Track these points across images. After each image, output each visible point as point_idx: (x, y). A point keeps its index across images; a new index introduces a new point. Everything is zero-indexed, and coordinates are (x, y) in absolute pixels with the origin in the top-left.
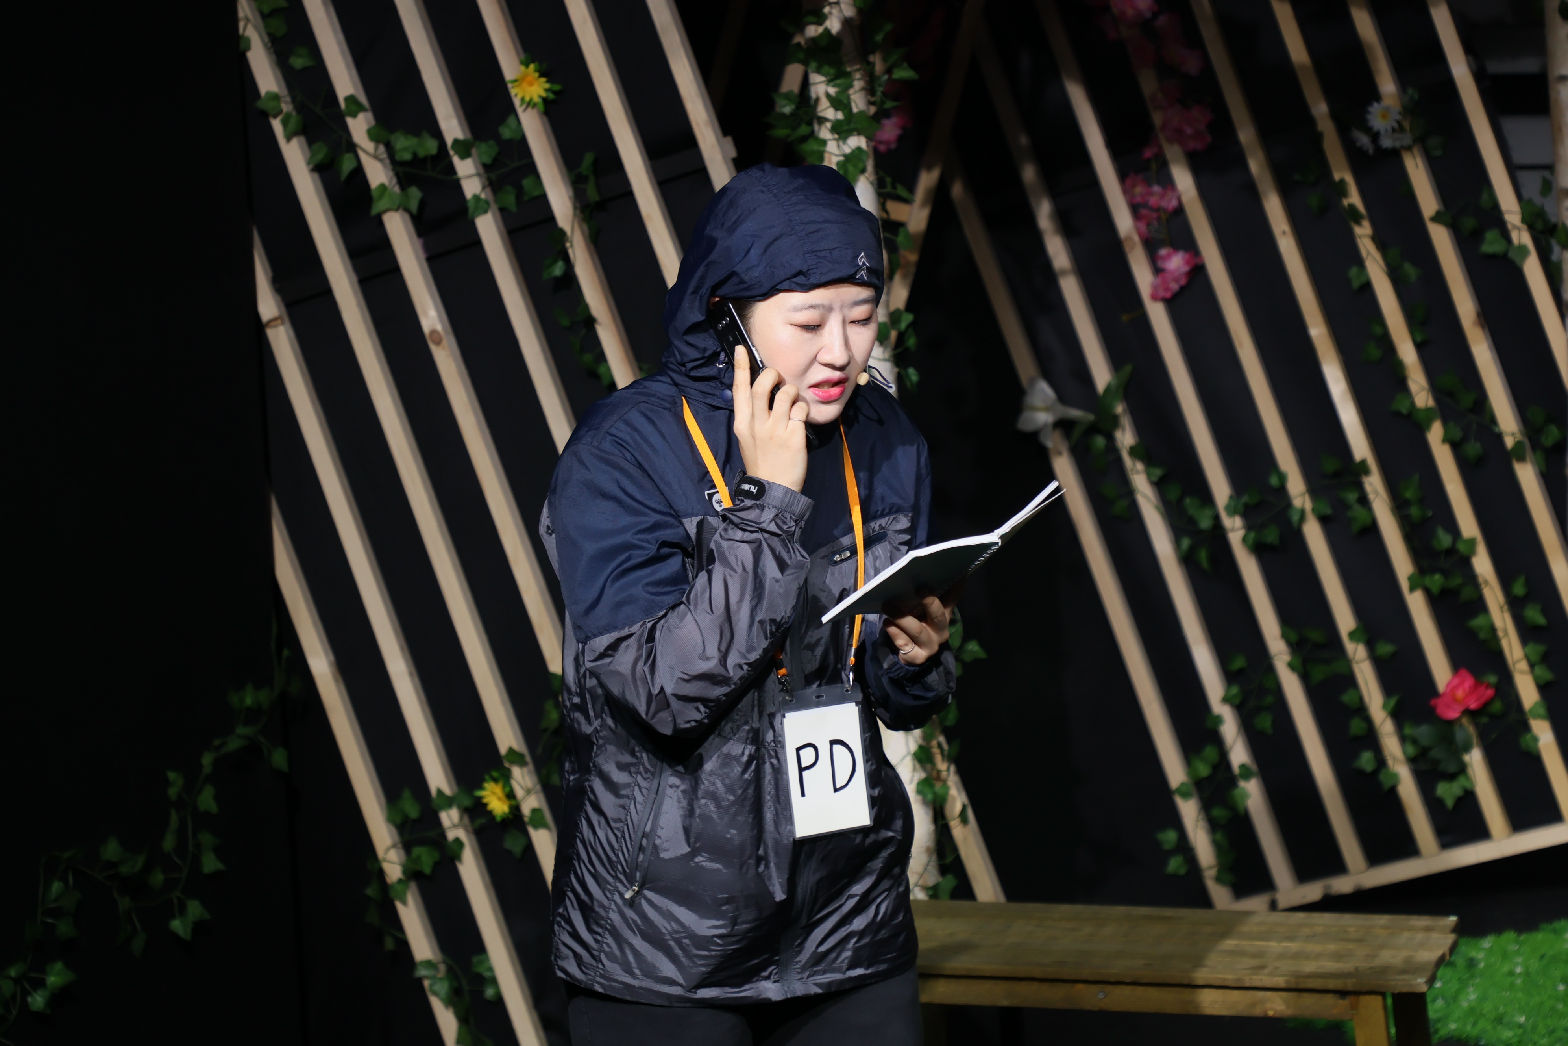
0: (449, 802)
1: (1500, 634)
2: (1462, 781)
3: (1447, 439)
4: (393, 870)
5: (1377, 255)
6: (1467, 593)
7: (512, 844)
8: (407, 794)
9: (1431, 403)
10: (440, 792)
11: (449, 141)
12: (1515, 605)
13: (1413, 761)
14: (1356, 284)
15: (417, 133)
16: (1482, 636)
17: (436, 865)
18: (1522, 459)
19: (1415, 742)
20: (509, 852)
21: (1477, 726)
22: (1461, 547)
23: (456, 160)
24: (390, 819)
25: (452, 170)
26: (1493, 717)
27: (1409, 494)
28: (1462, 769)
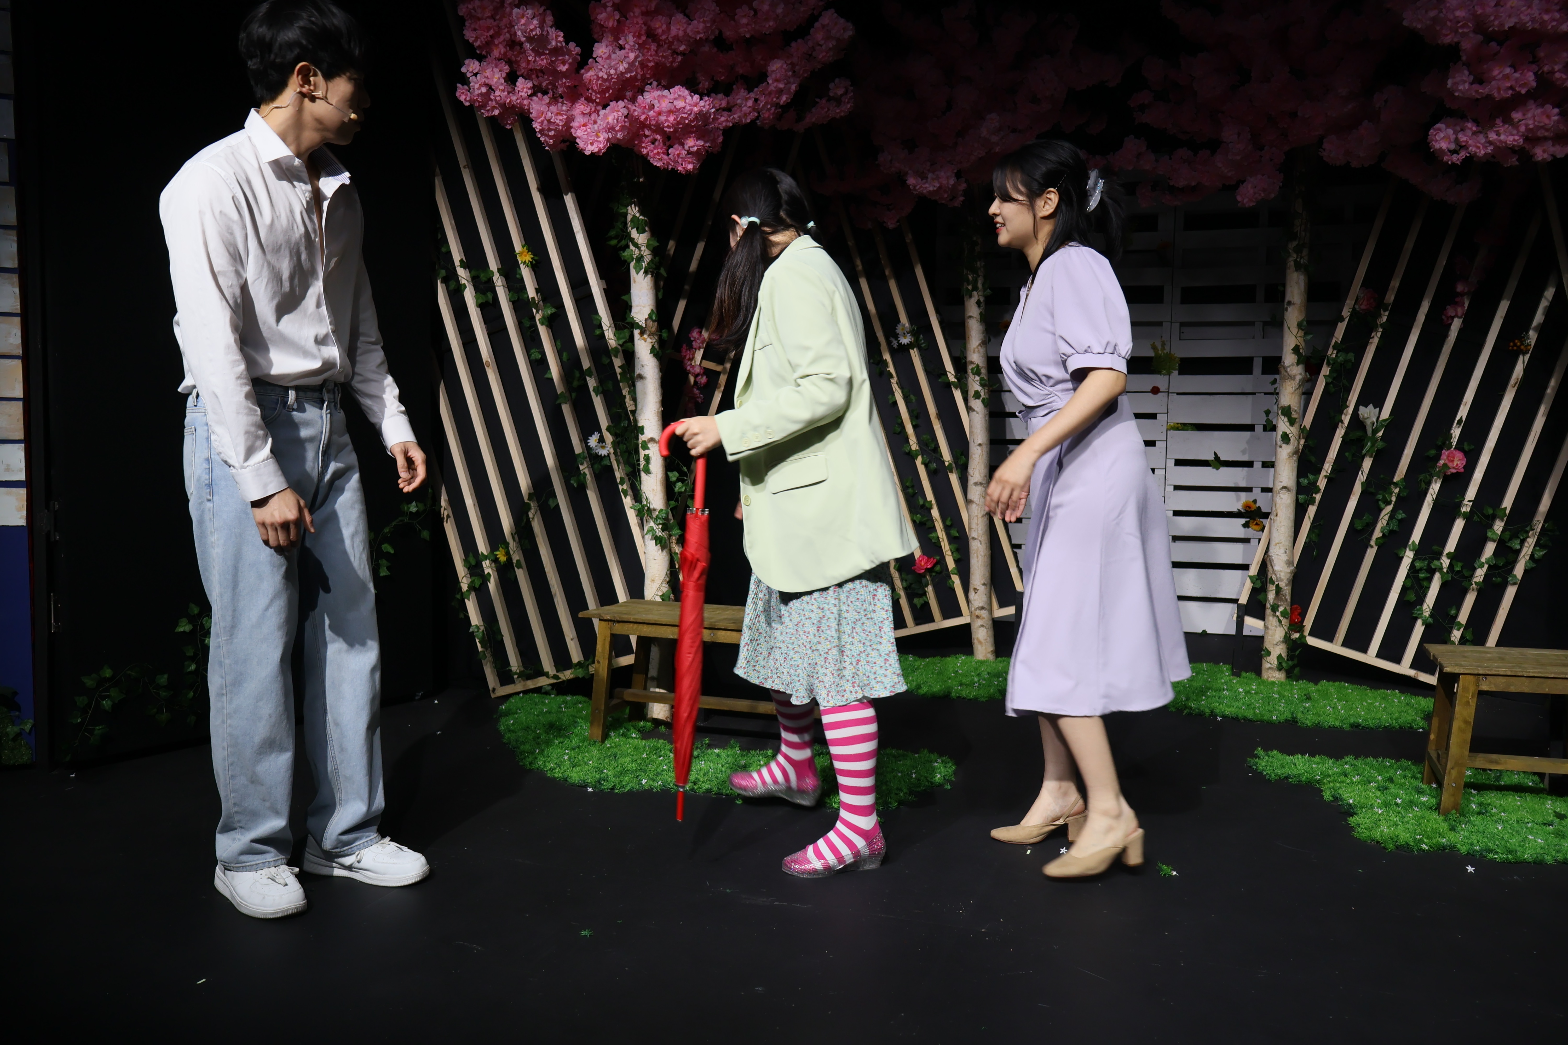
0: (486, 558)
1: (941, 540)
2: (924, 598)
3: (922, 463)
4: (465, 587)
5: (900, 391)
6: (929, 524)
7: (509, 575)
8: (471, 555)
9: (918, 448)
10: (483, 553)
12: (947, 528)
13: (905, 589)
14: (891, 402)
16: (933, 541)
17: (481, 584)
18: (951, 472)
19: (906, 581)
20: (508, 579)
21: (931, 576)
22: (927, 505)
24: (465, 566)
26: (937, 573)
27: (907, 484)
28: (925, 594)
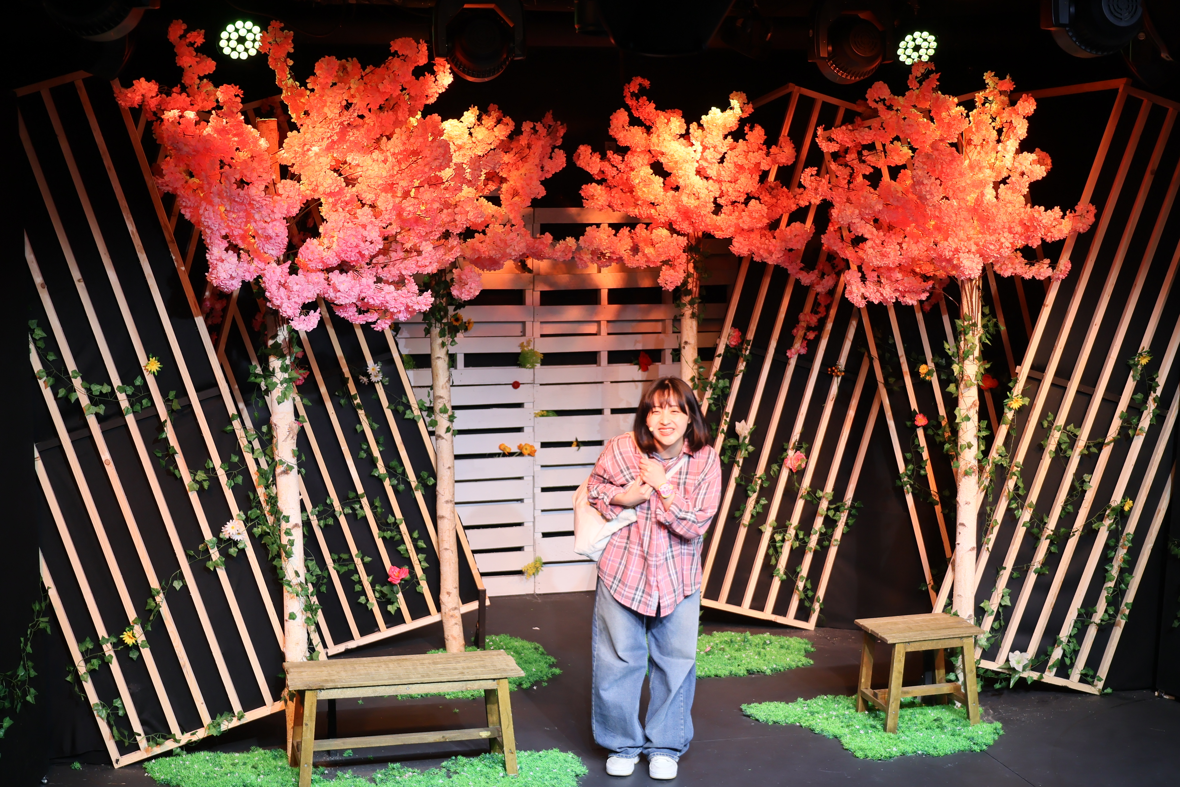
0: (107, 641)
1: (409, 552)
2: (395, 605)
3: (390, 485)
4: (82, 670)
5: (366, 420)
6: (398, 539)
7: (134, 655)
8: (88, 639)
9: (385, 472)
10: (103, 637)
11: (115, 387)
12: (414, 541)
13: (378, 599)
15: (102, 385)
16: (403, 553)
17: (100, 667)
18: (417, 491)
19: (381, 592)
20: (132, 658)
21: (401, 586)
22: (396, 522)
23: (118, 394)
24: (79, 650)
25: (116, 398)
26: (407, 582)
28: (395, 601)
